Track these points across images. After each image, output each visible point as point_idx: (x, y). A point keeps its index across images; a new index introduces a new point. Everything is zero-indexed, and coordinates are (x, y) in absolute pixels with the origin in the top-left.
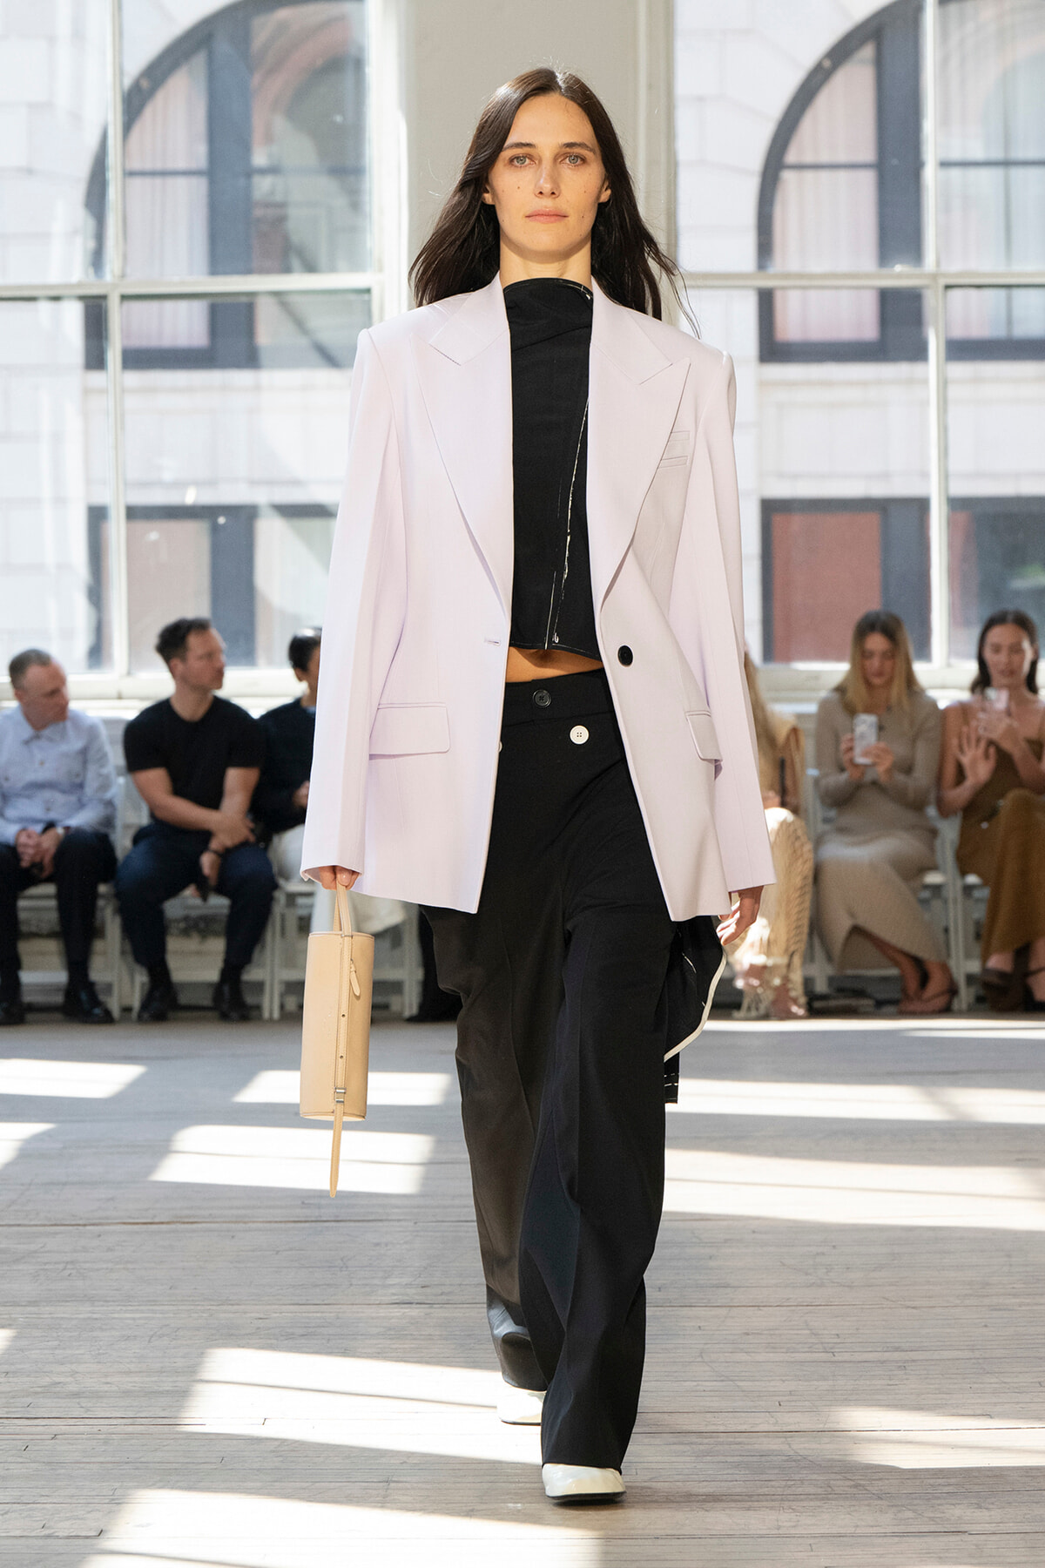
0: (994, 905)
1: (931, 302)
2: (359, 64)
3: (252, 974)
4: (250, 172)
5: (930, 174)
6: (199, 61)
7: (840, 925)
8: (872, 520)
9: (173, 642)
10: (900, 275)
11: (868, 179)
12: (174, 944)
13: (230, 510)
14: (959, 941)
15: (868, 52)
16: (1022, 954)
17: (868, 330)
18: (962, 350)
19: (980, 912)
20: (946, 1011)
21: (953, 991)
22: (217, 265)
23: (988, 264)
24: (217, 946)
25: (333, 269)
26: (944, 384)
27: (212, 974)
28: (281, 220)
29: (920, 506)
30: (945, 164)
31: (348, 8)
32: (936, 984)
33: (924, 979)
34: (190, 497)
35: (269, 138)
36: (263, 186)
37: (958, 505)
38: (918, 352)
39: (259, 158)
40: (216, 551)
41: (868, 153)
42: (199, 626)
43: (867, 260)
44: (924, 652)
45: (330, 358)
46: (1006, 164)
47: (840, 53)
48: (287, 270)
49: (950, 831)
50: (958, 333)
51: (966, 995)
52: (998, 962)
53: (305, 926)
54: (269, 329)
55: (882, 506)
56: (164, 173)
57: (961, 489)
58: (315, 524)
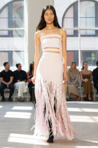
0: (85, 90)
1: (79, 31)
2: (23, 7)
3: (12, 97)
4: (12, 18)
5: (79, 18)
6: (7, 7)
7: (70, 93)
8: (73, 53)
9: (5, 64)
10: (76, 29)
11: (73, 19)
12: (5, 94)
13: (10, 51)
14: (81, 94)
15: (73, 7)
16: (87, 95)
17: (73, 34)
18: (82, 36)
19: (83, 91)
20: (80, 101)
21: (81, 99)
22: (9, 27)
23: (84, 27)
24: (9, 94)
25: (20, 27)
26: (80, 39)
27: (8, 97)
28: (15, 23)
29: (78, 51)
30: (80, 18)
31: (22, 2)
32: (79, 98)
33: (78, 98)
34: (6, 50)
35: (14, 14)
36: (14, 19)
37: (81, 51)
38: (78, 36)
39: (13, 16)
40: (9, 55)
41: (73, 16)
42: (8, 63)
43: (72, 27)
44: (78, 65)
45: (20, 36)
46: (86, 18)
47: (70, 7)
48: (16, 27)
49: (81, 83)
50: (82, 34)
51: (82, 99)
52: (85, 96)
53: (17, 92)
54: (14, 33)
55: (74, 51)
56: (4, 18)
57: (82, 50)
58: (19, 53)
